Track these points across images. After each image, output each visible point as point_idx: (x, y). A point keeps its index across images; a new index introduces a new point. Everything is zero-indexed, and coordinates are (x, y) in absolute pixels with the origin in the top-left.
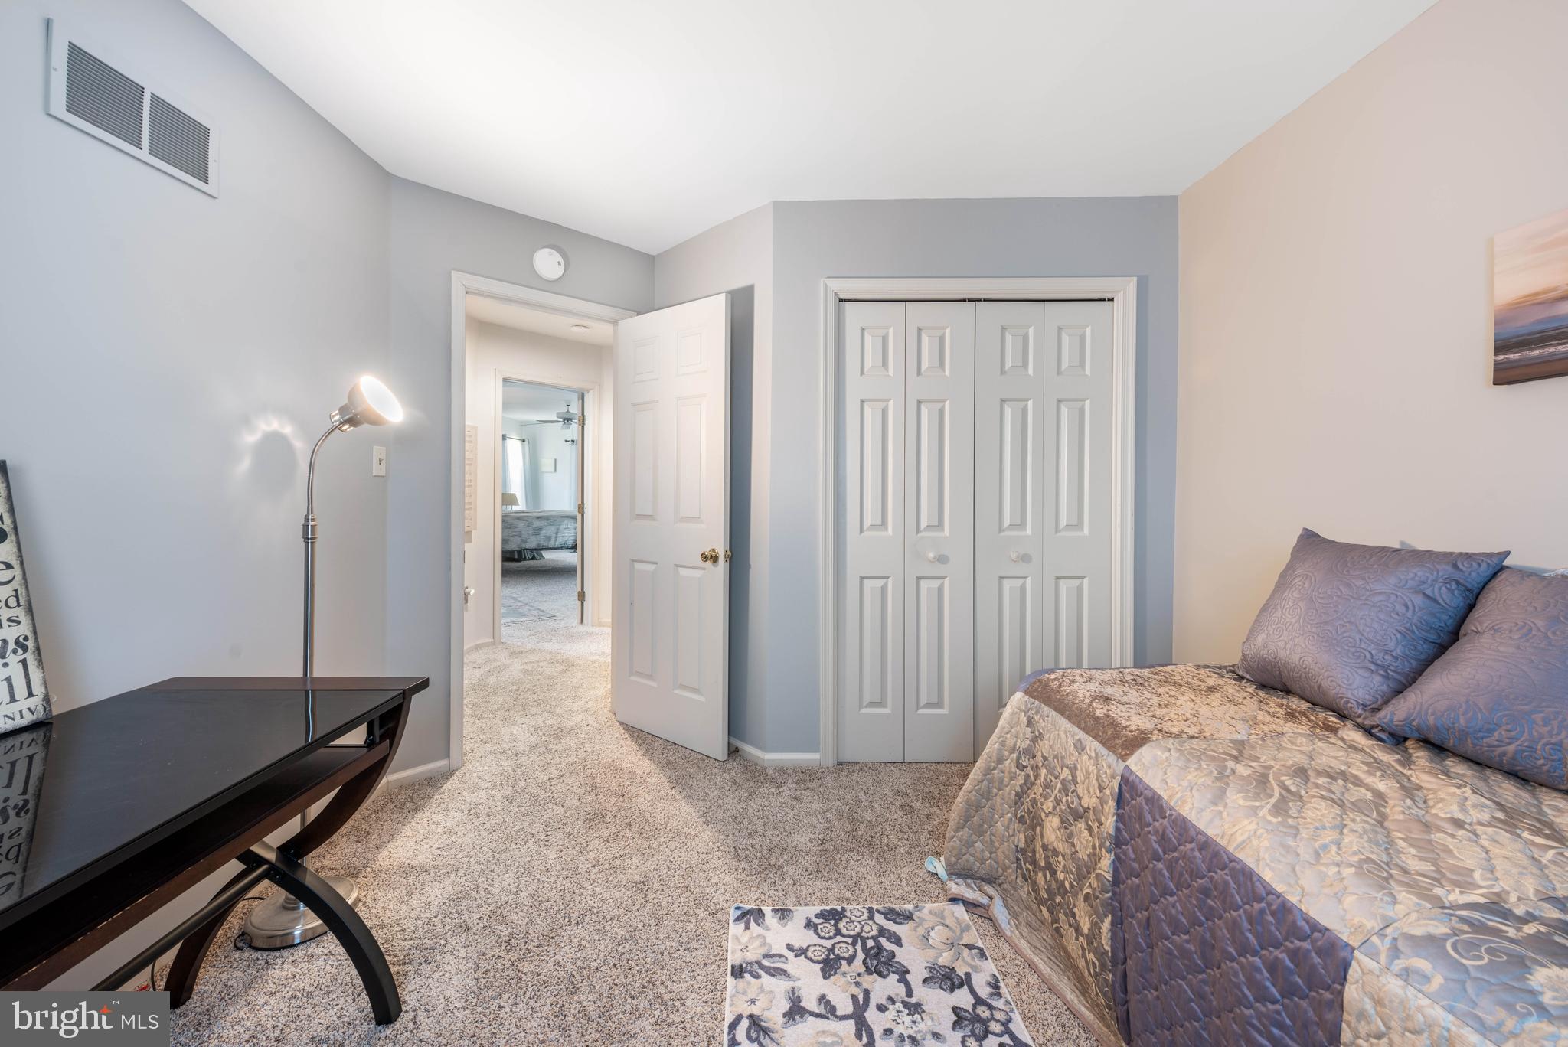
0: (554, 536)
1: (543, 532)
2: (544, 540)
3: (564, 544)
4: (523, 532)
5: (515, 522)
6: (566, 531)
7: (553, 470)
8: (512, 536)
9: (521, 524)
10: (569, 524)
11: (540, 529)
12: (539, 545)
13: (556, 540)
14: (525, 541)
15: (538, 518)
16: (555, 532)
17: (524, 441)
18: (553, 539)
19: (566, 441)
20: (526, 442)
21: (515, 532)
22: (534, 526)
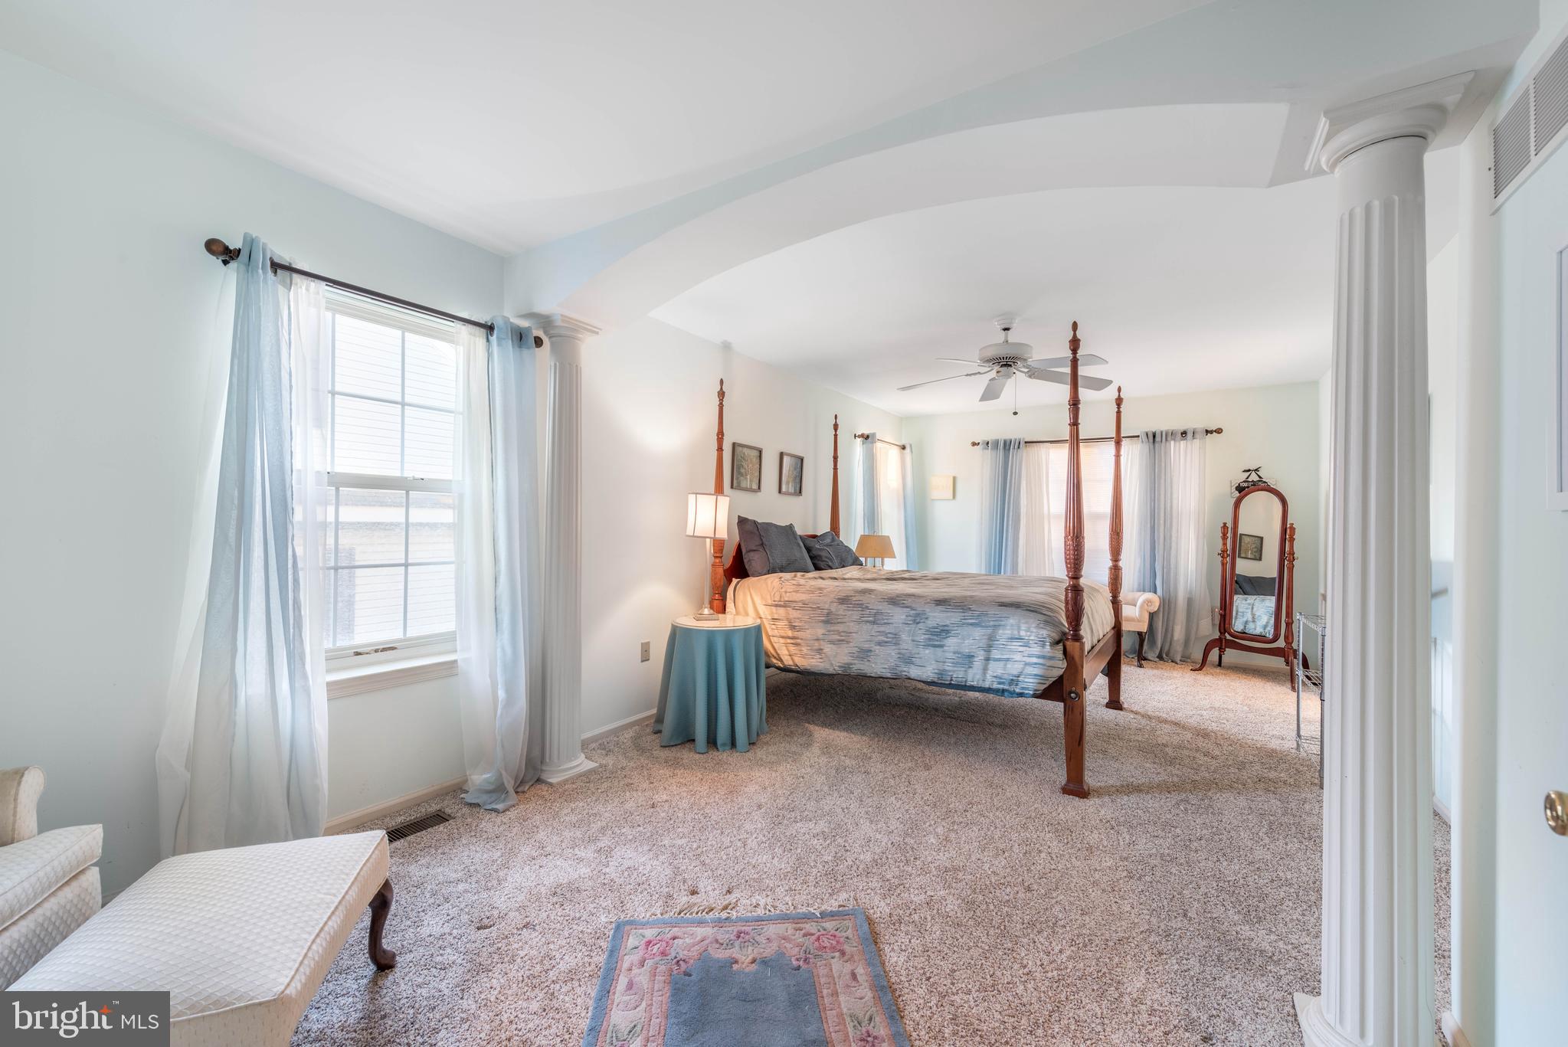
0: (980, 656)
1: (951, 642)
2: (955, 664)
3: (1012, 682)
4: (904, 636)
5: (886, 608)
6: (1015, 645)
7: (951, 498)
8: (879, 644)
9: (899, 616)
10: (1023, 627)
11: (943, 632)
12: (941, 673)
13: (985, 669)
14: (908, 660)
15: (941, 602)
16: (983, 643)
17: (904, 448)
18: (978, 663)
19: (974, 444)
20: (908, 450)
21: (886, 634)
22: (931, 623)
